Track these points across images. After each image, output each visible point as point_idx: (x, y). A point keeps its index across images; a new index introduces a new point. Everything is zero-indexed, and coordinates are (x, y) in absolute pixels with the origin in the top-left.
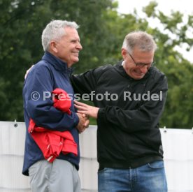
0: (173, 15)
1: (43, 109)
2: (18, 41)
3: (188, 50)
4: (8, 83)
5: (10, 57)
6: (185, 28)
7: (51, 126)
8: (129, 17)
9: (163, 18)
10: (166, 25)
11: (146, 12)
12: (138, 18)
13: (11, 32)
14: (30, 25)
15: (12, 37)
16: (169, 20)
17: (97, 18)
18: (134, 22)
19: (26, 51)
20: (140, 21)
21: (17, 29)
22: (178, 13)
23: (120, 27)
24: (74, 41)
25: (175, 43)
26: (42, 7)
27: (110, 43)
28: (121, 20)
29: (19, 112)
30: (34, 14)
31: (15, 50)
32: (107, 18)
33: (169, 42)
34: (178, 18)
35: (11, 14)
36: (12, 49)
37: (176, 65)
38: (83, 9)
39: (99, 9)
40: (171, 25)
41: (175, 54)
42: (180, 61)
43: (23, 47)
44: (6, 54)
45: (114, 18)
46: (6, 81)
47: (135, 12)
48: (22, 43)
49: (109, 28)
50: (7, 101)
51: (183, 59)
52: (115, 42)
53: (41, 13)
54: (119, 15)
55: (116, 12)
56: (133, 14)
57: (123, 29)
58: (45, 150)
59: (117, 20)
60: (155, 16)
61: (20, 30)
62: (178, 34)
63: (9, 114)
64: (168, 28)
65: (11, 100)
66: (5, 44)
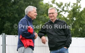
0: (60, 3)
1: (25, 32)
2: (14, 11)
3: (65, 13)
4: (11, 24)
5: (12, 16)
6: (64, 7)
7: (27, 37)
8: (47, 4)
9: (57, 4)
10: (58, 6)
11: (52, 2)
12: (50, 4)
13: (12, 9)
14: (18, 7)
15: (12, 10)
16: (59, 5)
17: (37, 4)
18: (49, 5)
19: (16, 14)
20: (50, 5)
21: (13, 8)
22: (62, 2)
23: (44, 7)
24: (35, 12)
25: (61, 11)
26: (21, 1)
27: (41, 12)
28: (44, 5)
29: (14, 32)
30: (19, 3)
31: (13, 14)
32: (40, 4)
33: (59, 11)
34: (62, 4)
35: (12, 3)
36: (12, 14)
37: (61, 18)
38: (33, 1)
39: (38, 2)
40: (60, 6)
41: (61, 15)
42: (62, 17)
43: (16, 13)
44: (10, 15)
45: (42, 4)
46: (10, 23)
47: (49, 2)
48: (15, 12)
49: (41, 7)
50: (11, 29)
51: (63, 16)
52: (43, 11)
53: (21, 3)
54: (44, 3)
55: (43, 2)
56: (48, 3)
57: (45, 8)
58: (25, 44)
59: (43, 5)
60: (55, 3)
61: (14, 8)
62: (62, 9)
63: (11, 33)
64: (59, 7)
65: (12, 29)
66: (10, 12)
